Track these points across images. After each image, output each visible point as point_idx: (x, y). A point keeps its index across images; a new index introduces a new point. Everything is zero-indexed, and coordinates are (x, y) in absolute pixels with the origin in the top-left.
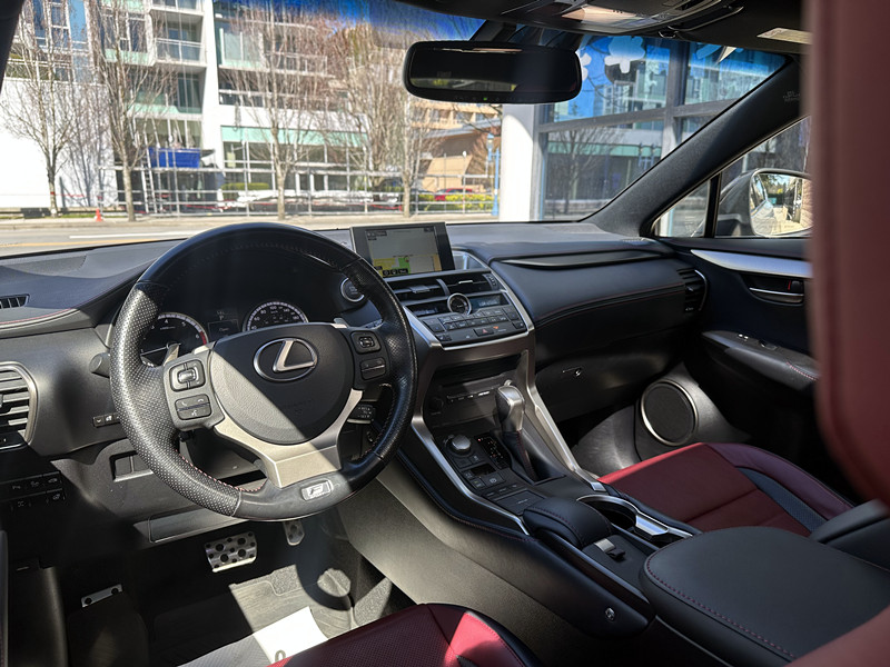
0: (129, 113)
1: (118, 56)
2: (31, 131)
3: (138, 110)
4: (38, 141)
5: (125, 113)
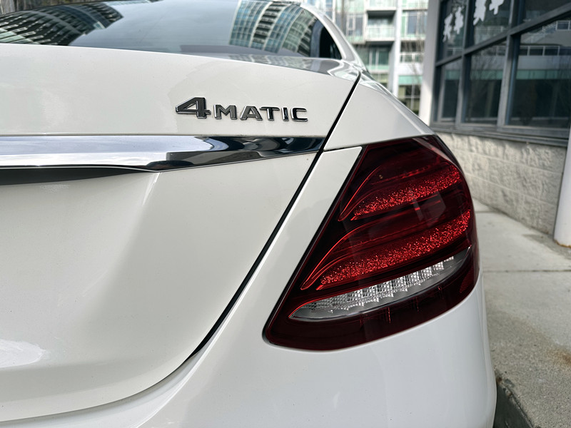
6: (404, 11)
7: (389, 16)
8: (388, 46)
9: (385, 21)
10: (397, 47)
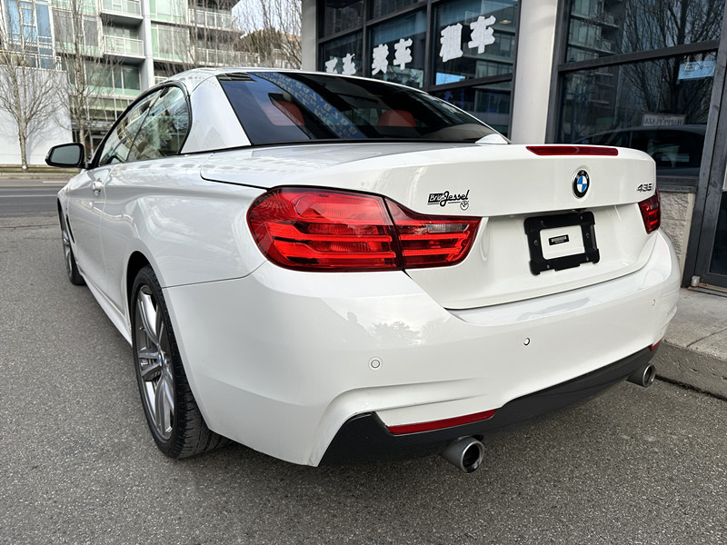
0: (85, 93)
1: (77, 49)
2: (8, 105)
3: (91, 91)
4: (13, 113)
5: (82, 93)
6: (152, 22)
7: (134, 27)
8: (137, 65)
9: (127, 31)
10: (150, 67)
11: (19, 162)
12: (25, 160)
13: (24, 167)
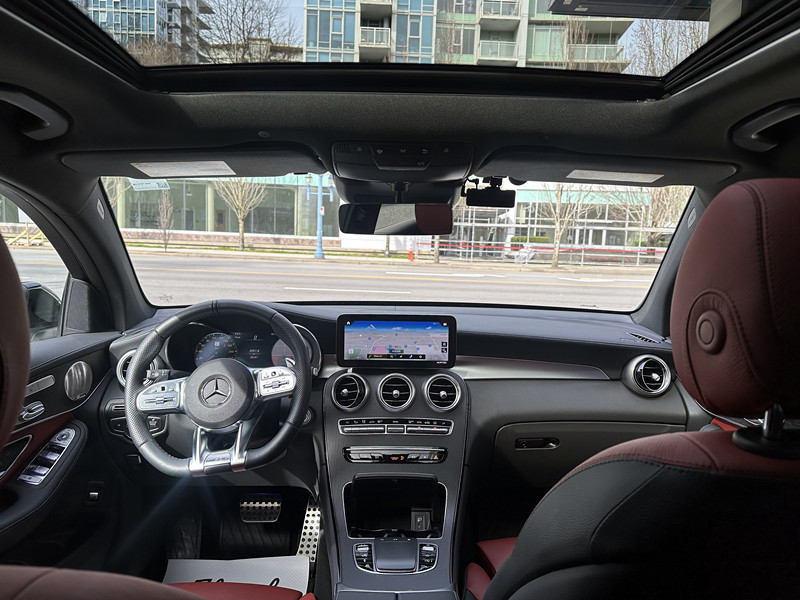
11: (384, 248)
12: (388, 247)
13: (387, 253)
